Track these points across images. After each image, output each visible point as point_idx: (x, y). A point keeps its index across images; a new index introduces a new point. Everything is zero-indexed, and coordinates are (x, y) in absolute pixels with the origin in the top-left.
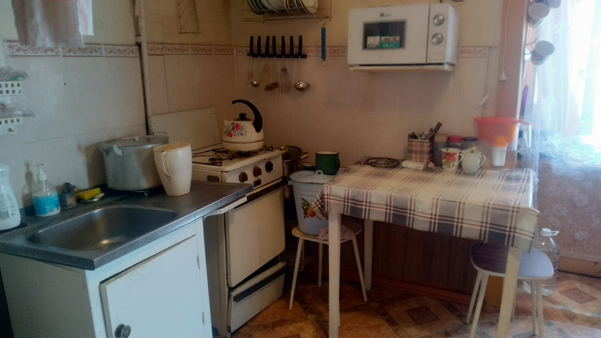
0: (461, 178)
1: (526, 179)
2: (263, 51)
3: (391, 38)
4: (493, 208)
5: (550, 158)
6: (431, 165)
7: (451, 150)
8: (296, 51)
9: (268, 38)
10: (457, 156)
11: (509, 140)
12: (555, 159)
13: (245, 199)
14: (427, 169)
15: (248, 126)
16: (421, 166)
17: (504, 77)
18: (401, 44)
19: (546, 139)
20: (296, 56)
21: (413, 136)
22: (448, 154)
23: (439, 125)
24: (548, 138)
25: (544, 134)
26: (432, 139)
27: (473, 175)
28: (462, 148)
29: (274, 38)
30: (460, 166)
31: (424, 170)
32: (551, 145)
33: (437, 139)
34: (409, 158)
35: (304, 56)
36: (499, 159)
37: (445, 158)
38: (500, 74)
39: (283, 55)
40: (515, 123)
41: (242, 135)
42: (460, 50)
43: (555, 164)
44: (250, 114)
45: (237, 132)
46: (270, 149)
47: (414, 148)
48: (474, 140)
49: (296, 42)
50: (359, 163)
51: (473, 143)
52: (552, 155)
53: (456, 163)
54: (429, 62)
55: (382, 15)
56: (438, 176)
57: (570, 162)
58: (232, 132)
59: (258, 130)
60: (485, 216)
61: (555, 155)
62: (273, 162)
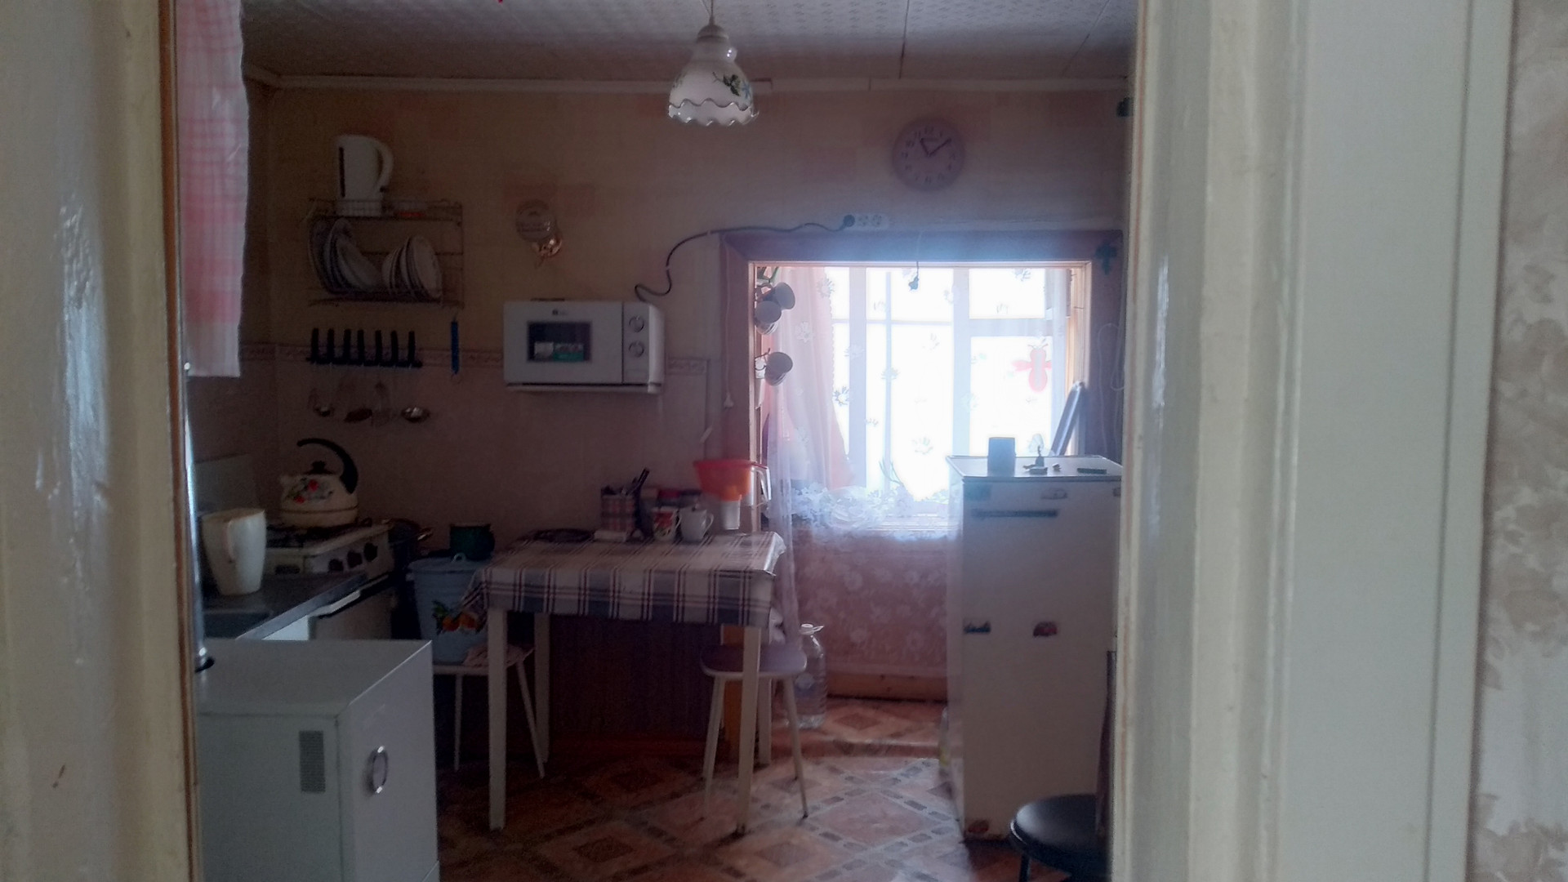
0: (682, 547)
1: (766, 543)
2: (338, 352)
3: (571, 347)
4: (720, 576)
5: (808, 521)
6: (638, 534)
7: (664, 510)
8: (403, 354)
9: (348, 333)
10: (673, 517)
11: (743, 490)
12: (815, 521)
13: (355, 595)
14: (631, 540)
15: (333, 483)
16: (624, 536)
17: (729, 403)
18: (586, 356)
19: (800, 494)
20: (404, 364)
21: (608, 491)
22: (661, 515)
23: (646, 472)
24: (802, 491)
25: (796, 485)
26: (637, 494)
27: (697, 542)
28: (680, 506)
29: (361, 334)
30: (679, 532)
31: (627, 541)
32: (809, 502)
33: (644, 493)
34: (605, 526)
35: (419, 365)
36: (733, 522)
37: (656, 521)
38: (724, 399)
39: (378, 360)
40: (748, 466)
41: (322, 498)
42: (669, 361)
43: (815, 529)
44: (334, 461)
45: (313, 495)
46: (368, 523)
47: (611, 510)
48: (695, 493)
49: (403, 342)
50: (523, 539)
51: (696, 499)
52: (810, 516)
53: (673, 528)
54: (626, 381)
55: (555, 312)
56: (648, 548)
57: (834, 526)
58: (304, 494)
59: (350, 488)
60: (712, 589)
61: (815, 516)
62: (375, 543)
